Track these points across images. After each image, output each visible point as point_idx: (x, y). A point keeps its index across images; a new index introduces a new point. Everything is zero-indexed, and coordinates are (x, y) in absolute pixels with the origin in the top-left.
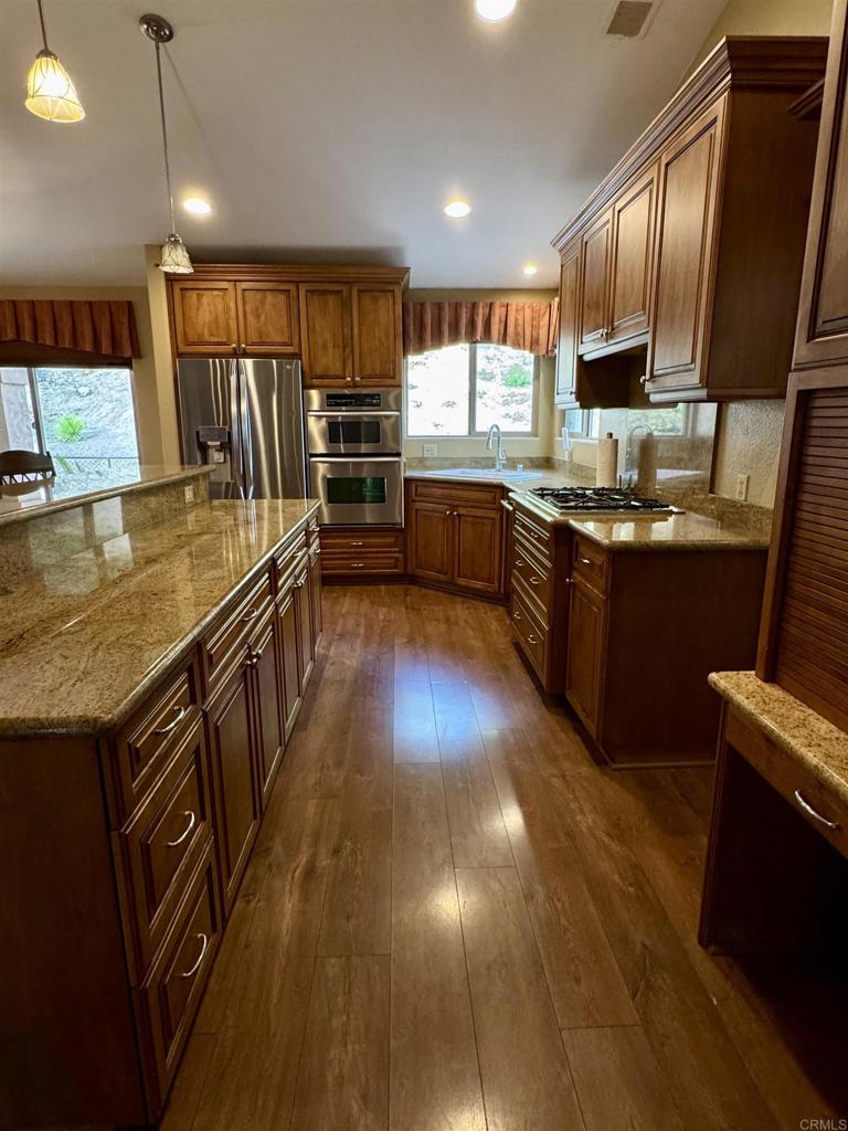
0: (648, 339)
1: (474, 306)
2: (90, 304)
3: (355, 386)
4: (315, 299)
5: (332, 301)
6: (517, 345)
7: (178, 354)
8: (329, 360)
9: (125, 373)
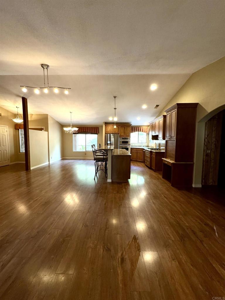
0: (158, 134)
1: (139, 128)
2: (94, 127)
3: (125, 137)
4: (121, 128)
5: (123, 128)
6: (144, 132)
7: (105, 133)
8: (123, 134)
9: (97, 135)
